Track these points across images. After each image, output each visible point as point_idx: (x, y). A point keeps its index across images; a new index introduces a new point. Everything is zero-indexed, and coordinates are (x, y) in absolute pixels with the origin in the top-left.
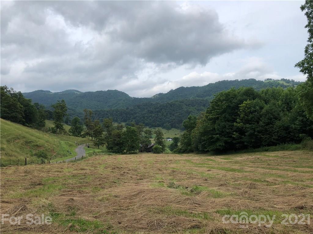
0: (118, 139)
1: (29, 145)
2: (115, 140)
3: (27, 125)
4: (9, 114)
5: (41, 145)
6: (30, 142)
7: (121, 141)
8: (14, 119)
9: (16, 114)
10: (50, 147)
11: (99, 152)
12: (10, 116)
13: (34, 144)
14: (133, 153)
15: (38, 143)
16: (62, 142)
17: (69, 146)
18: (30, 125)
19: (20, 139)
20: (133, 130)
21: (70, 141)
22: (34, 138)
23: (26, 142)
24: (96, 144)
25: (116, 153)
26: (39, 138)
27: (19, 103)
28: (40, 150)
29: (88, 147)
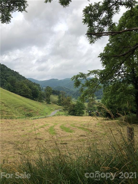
2: (71, 108)
3: (35, 99)
4: (25, 94)
7: (74, 109)
8: (27, 97)
10: (36, 111)
11: (62, 114)
14: (81, 116)
15: (31, 109)
16: (47, 108)
17: (50, 110)
19: (22, 107)
20: (80, 103)
21: (52, 107)
22: (30, 106)
23: (25, 108)
24: (64, 110)
25: (71, 115)
26: (33, 106)
27: (29, 89)
28: (31, 112)
29: (60, 111)
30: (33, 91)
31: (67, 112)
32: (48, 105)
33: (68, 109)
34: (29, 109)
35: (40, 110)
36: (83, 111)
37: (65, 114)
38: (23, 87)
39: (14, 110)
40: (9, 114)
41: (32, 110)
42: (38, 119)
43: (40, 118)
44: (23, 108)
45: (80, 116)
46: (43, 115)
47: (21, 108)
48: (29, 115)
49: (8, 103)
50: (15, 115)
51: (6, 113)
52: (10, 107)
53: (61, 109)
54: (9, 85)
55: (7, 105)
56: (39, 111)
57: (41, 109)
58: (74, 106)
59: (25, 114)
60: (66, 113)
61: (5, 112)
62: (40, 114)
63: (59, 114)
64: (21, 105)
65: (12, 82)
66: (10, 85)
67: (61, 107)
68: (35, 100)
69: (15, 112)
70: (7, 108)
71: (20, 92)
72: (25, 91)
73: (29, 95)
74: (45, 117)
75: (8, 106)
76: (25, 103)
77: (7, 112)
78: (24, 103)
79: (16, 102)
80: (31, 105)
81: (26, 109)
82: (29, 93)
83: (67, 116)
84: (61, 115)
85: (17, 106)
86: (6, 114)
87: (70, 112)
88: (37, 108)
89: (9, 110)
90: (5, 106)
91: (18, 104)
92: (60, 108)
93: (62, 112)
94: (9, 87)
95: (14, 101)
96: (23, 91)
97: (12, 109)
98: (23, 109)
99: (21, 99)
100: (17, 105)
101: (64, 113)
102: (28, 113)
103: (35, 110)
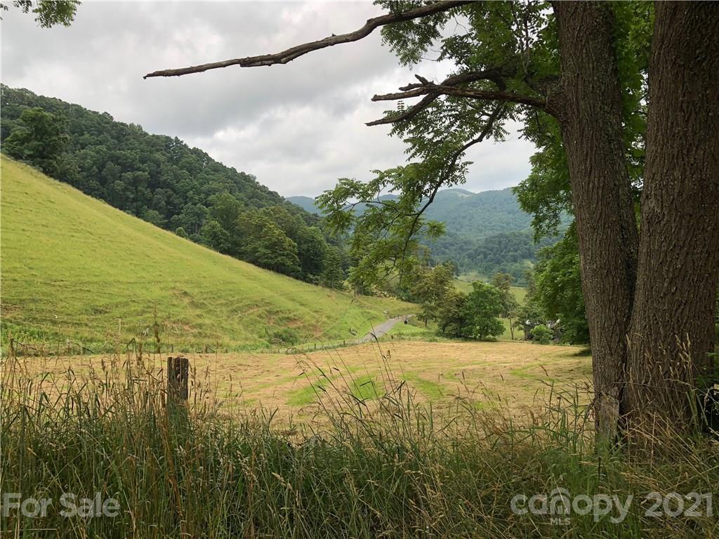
0: (454, 309)
1: (273, 316)
2: (449, 311)
3: (311, 277)
4: (272, 258)
5: (296, 318)
6: (277, 312)
7: (461, 314)
8: (279, 269)
9: (282, 259)
10: (313, 322)
11: (413, 335)
12: (273, 262)
13: (283, 315)
14: (488, 340)
15: (291, 315)
16: (355, 311)
17: (368, 319)
18: (316, 276)
19: (259, 307)
20: (485, 291)
21: (376, 309)
22: (290, 305)
23: (269, 312)
24: (421, 317)
25: (451, 338)
26: (302, 305)
27: (288, 239)
28: (293, 326)
29: (406, 322)
30: (305, 246)
31: (434, 327)
32: (362, 299)
33: (437, 313)
34: (286, 316)
35: (325, 319)
36: (499, 323)
37: (423, 334)
38: (266, 232)
39: (225, 320)
40: (205, 336)
41: (295, 320)
42: (311, 351)
43: (322, 349)
44: (261, 310)
45: (486, 343)
46: (336, 337)
47: (253, 313)
48: (285, 339)
49: (205, 296)
50: (226, 340)
51: (196, 331)
52: (212, 308)
53: (410, 316)
54: (214, 227)
55: (202, 301)
56: (325, 323)
57: (333, 314)
58: (460, 302)
59: (269, 335)
60: (428, 328)
61: (194, 327)
62: (325, 335)
63: (400, 334)
64: (256, 301)
65: (227, 216)
66: (219, 225)
67: (410, 305)
68: (310, 281)
69: (228, 327)
70: (198, 312)
71: (255, 250)
72: (272, 246)
73: (289, 263)
74: (341, 346)
75: (203, 304)
76: (271, 294)
77: (200, 326)
78: (267, 293)
79: (234, 291)
80: (294, 300)
81: (274, 314)
82: (288, 255)
83: (431, 341)
84: (407, 337)
85: (240, 305)
86: (195, 336)
87: (444, 327)
88: (316, 312)
89: (207, 321)
90: (194, 305)
91: (243, 299)
92: (408, 309)
93: (414, 325)
94: (215, 233)
95: (230, 287)
96: (266, 247)
97: (217, 316)
98: (260, 316)
99: (255, 279)
100: (238, 301)
101: (422, 330)
102: (280, 330)
103: (307, 317)
